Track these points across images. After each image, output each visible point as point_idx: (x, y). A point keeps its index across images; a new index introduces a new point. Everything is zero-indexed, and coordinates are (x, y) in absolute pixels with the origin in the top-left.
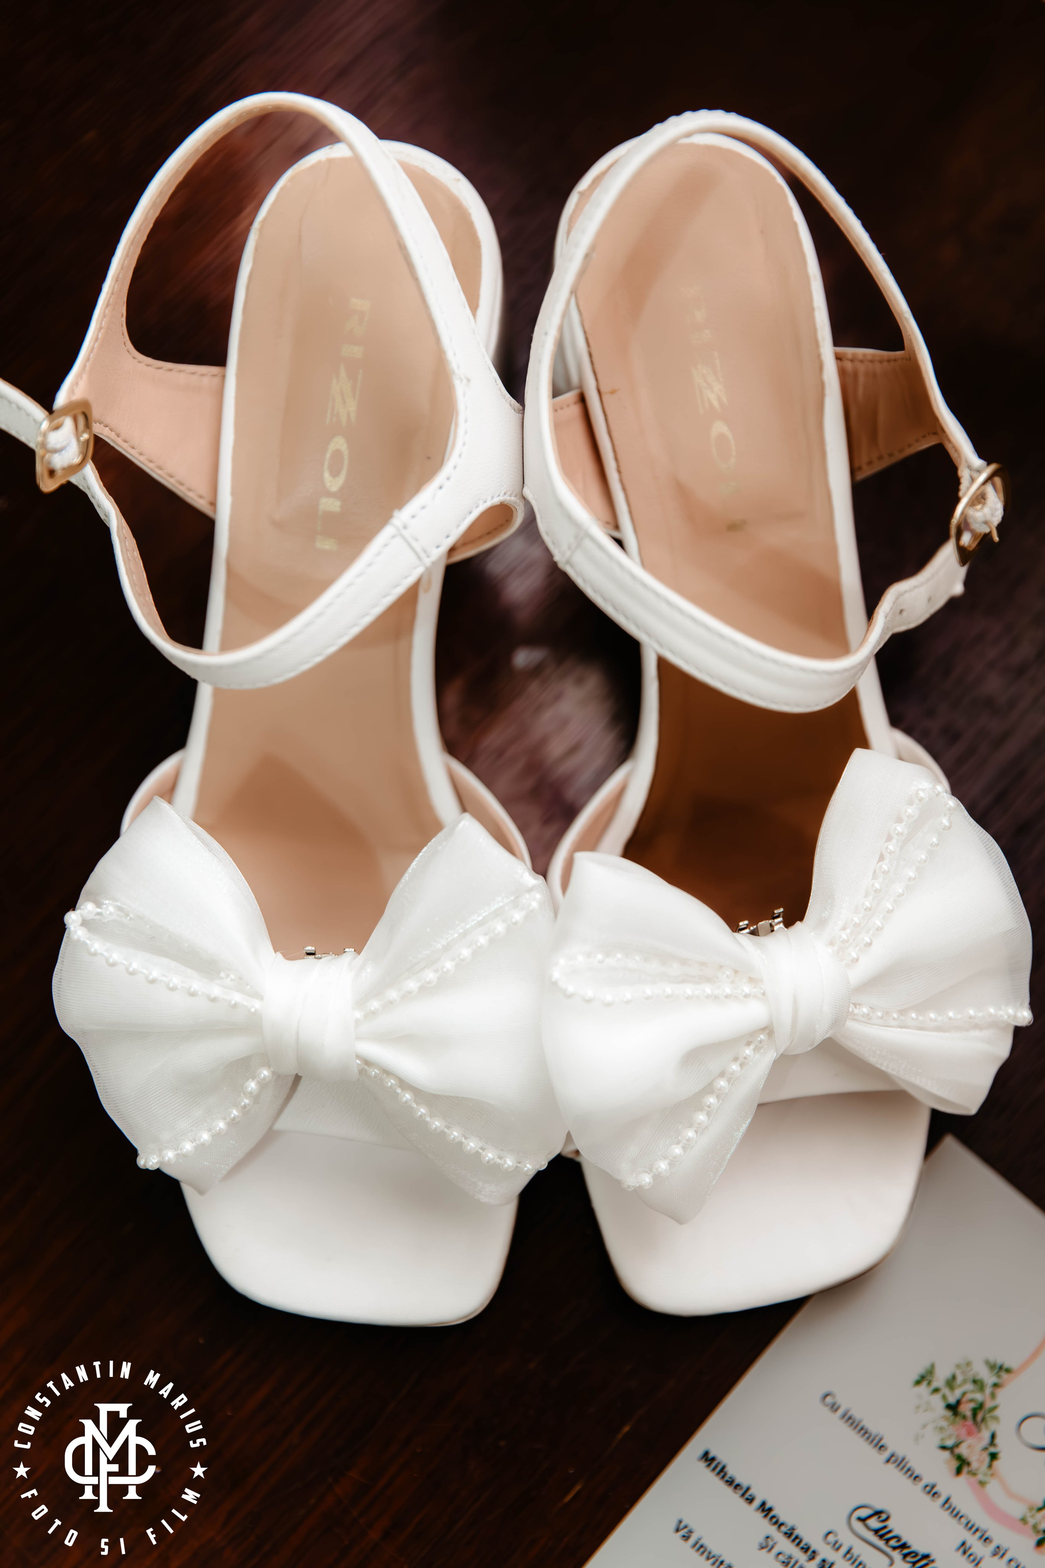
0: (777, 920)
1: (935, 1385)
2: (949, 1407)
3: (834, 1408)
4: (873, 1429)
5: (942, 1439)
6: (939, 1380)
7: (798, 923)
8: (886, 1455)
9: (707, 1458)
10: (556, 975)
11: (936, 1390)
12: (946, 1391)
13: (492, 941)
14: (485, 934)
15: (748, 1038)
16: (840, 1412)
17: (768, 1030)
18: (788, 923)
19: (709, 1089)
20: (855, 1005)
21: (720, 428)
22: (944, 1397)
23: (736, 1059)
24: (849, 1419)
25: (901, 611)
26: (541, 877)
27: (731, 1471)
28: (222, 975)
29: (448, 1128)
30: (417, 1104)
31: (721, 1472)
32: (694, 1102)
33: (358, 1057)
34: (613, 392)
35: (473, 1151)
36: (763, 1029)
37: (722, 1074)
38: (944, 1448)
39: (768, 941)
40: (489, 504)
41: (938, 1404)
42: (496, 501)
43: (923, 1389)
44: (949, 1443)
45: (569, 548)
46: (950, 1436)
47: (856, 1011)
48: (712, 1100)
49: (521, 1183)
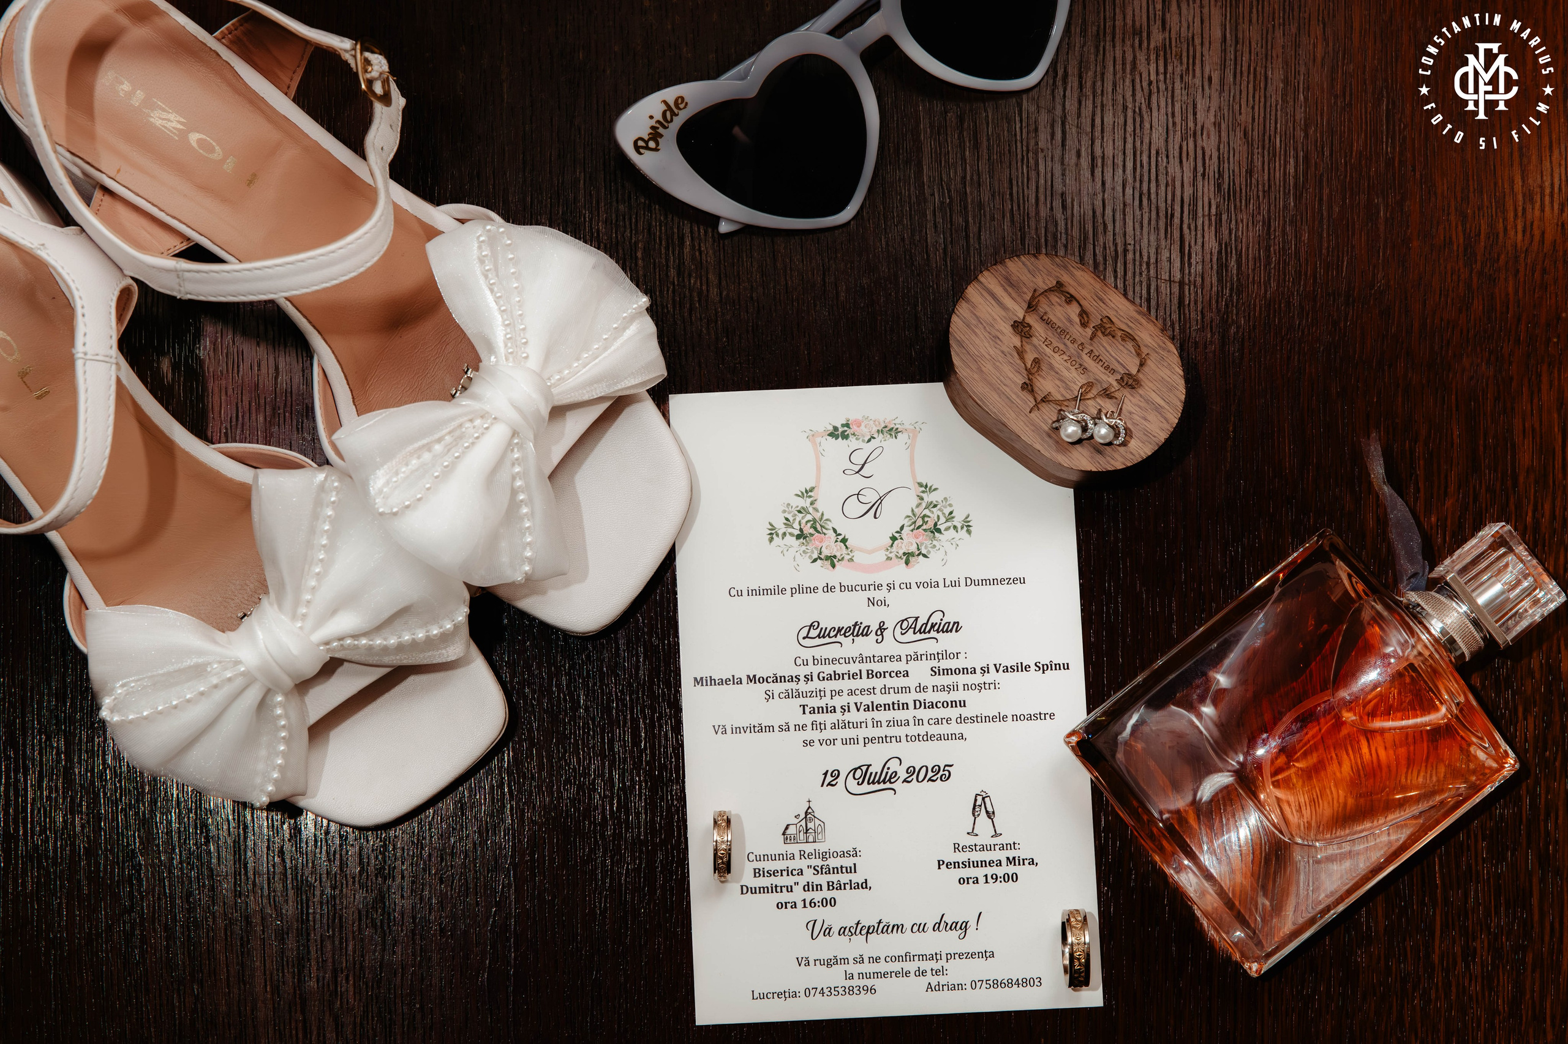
0: (469, 372)
1: (780, 533)
2: (798, 537)
3: (740, 594)
4: (770, 586)
5: (810, 557)
6: (781, 529)
7: (481, 364)
8: (789, 592)
9: (698, 681)
10: (381, 510)
11: (784, 534)
12: (790, 530)
13: (331, 523)
14: (325, 522)
15: (509, 447)
16: (745, 593)
17: (515, 433)
18: (477, 369)
19: (514, 492)
20: (549, 379)
21: (194, 138)
22: (791, 534)
23: (513, 465)
24: (753, 592)
25: (382, 149)
26: (326, 467)
27: (716, 677)
28: (209, 669)
29: (400, 638)
30: (372, 640)
31: (712, 682)
32: (514, 505)
33: (319, 645)
34: (119, 171)
35: (424, 639)
36: (513, 436)
37: (514, 478)
38: (815, 561)
39: (474, 389)
40: (115, 299)
41: (790, 540)
42: (117, 293)
43: (777, 540)
44: (815, 556)
45: (180, 286)
46: (813, 552)
47: (552, 381)
48: (522, 497)
49: (465, 631)
